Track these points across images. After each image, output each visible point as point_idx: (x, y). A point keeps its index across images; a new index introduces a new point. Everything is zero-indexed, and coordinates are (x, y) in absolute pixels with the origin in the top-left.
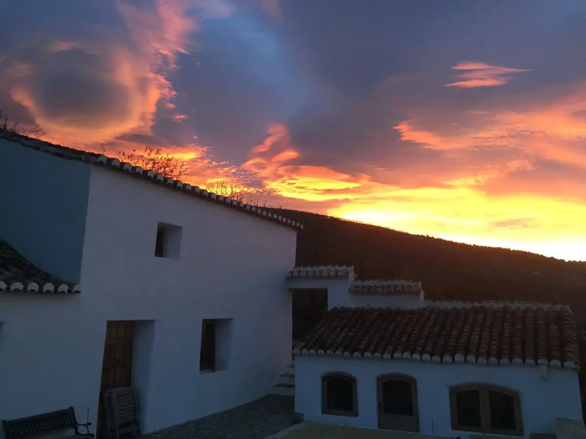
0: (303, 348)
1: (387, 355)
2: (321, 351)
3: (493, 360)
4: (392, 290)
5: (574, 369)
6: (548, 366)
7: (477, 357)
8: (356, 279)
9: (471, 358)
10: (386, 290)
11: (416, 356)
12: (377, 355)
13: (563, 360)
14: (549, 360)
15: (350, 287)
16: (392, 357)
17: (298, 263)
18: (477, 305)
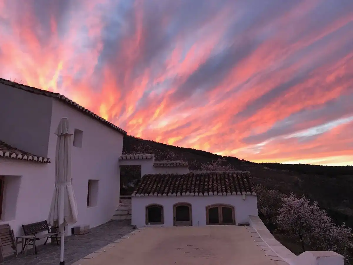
0: (136, 193)
1: (179, 194)
2: (146, 194)
3: (225, 193)
4: (175, 165)
5: (255, 195)
6: (246, 194)
7: (218, 193)
8: (156, 160)
9: (215, 193)
10: (172, 165)
11: (192, 194)
12: (174, 194)
13: (251, 192)
14: (246, 193)
15: (153, 164)
16: (181, 194)
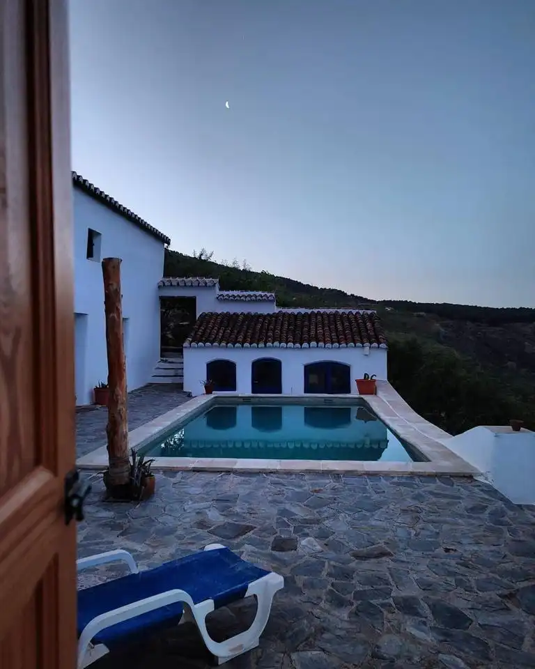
0: (191, 342)
1: (261, 345)
2: (208, 343)
3: (336, 345)
4: (253, 298)
5: (385, 348)
6: (370, 347)
7: (325, 344)
8: (221, 289)
9: (321, 344)
10: (248, 299)
11: (283, 344)
12: (255, 345)
13: (379, 343)
14: (371, 344)
15: (216, 296)
16: (265, 346)
17: (166, 275)
18: (316, 311)
